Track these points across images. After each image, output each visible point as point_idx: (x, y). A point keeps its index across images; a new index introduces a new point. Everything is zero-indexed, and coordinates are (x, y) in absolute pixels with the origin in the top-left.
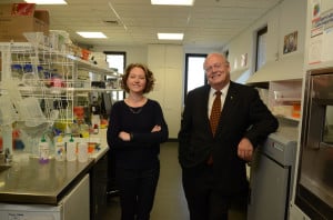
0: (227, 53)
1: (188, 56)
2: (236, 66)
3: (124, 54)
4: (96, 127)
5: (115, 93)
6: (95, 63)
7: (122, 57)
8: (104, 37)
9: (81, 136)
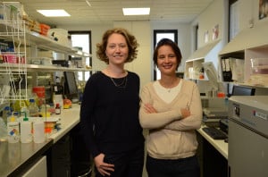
0: (197, 27)
1: (156, 32)
2: (206, 40)
3: (89, 33)
4: (58, 107)
5: (80, 74)
6: (56, 39)
7: (87, 36)
8: (68, 15)
9: (41, 116)
